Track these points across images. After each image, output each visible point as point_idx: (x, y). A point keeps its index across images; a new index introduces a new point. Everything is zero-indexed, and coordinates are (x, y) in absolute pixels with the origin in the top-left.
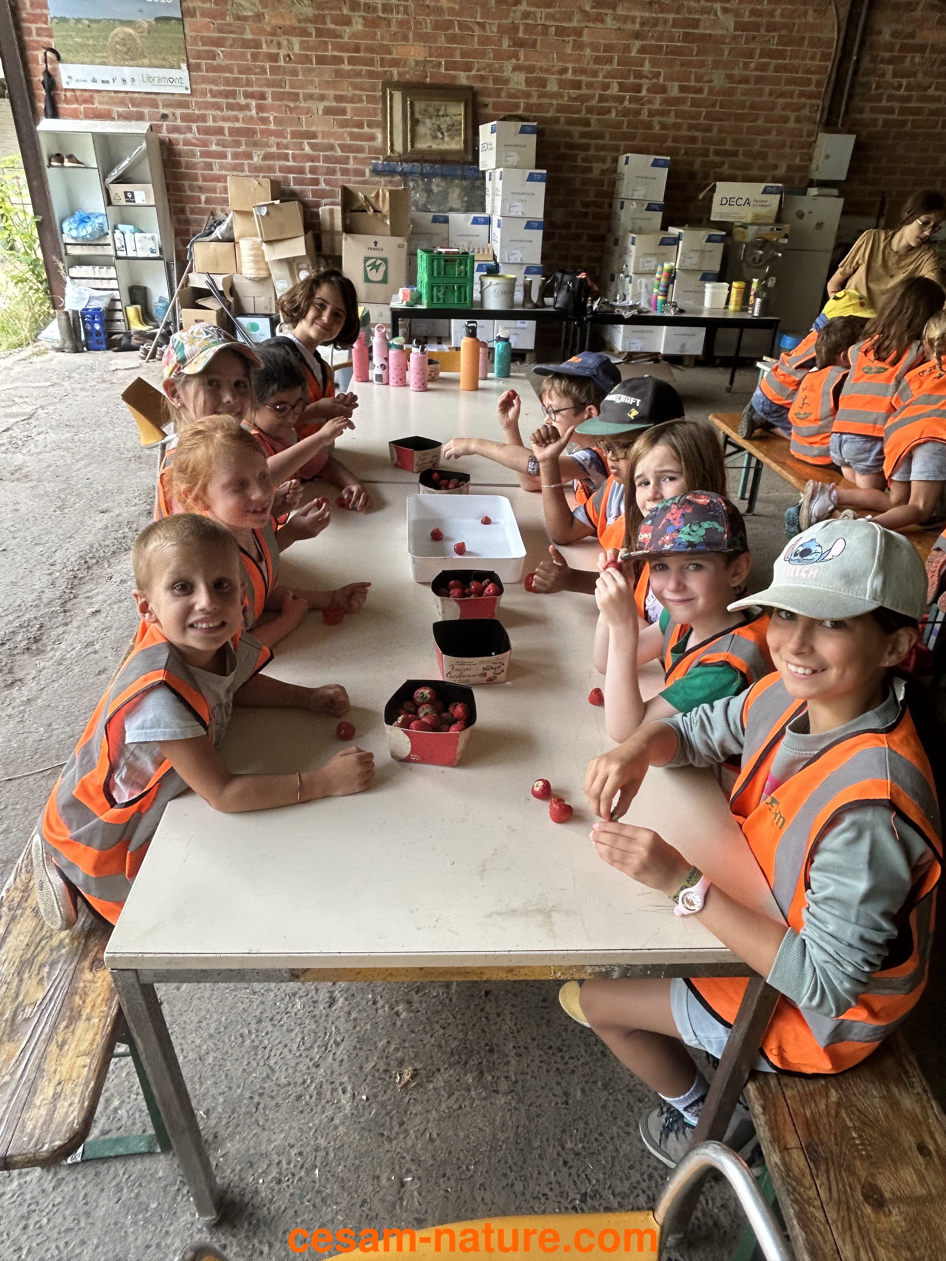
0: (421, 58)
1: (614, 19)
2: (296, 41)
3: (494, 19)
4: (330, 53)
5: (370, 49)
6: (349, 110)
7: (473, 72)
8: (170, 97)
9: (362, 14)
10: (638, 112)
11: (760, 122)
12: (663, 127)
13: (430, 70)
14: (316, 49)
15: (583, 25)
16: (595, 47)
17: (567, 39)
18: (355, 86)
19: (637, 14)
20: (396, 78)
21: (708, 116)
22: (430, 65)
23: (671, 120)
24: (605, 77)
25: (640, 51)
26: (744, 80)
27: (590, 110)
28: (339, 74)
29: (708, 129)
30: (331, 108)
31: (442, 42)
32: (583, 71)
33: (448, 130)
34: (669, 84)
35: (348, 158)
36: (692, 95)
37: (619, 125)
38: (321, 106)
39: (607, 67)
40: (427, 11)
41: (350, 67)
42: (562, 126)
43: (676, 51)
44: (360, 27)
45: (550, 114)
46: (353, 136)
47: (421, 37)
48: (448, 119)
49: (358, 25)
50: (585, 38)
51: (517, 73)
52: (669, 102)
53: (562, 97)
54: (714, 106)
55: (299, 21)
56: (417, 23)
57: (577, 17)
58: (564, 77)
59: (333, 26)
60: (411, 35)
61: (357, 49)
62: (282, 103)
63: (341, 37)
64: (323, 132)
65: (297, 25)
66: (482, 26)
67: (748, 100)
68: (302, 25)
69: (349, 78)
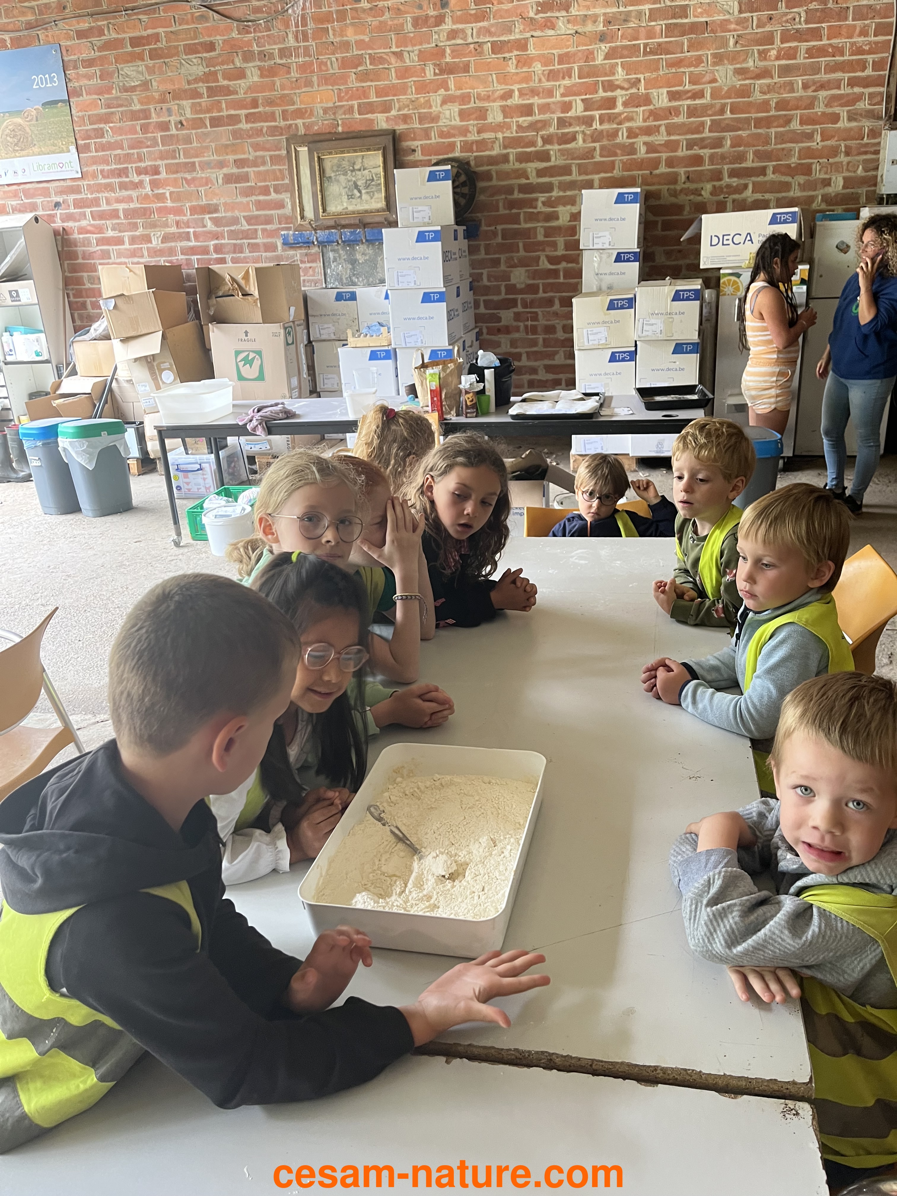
0: (330, 105)
1: (569, 22)
2: (187, 104)
3: (414, 45)
4: (225, 113)
5: (270, 102)
6: (252, 176)
7: (394, 113)
8: (62, 183)
9: (259, 63)
10: (614, 134)
11: (795, 125)
12: (651, 148)
13: (340, 117)
14: (208, 111)
15: (528, 35)
16: (547, 61)
17: (507, 55)
18: (257, 147)
19: (600, 11)
20: (302, 131)
21: (716, 126)
22: (341, 111)
23: (662, 138)
24: (563, 95)
25: (607, 57)
26: (765, 73)
27: (547, 140)
28: (237, 134)
29: (718, 143)
30: (232, 175)
31: (353, 83)
32: (534, 92)
33: (367, 187)
34: (654, 92)
35: (256, 230)
36: (689, 102)
37: (589, 154)
38: (221, 174)
39: (567, 82)
40: (331, 47)
41: (249, 126)
42: (513, 165)
43: (660, 49)
44: (256, 79)
45: (496, 151)
46: (260, 205)
47: (327, 80)
48: (366, 172)
49: (253, 77)
50: (532, 51)
51: (445, 107)
52: (655, 115)
53: (509, 127)
54: (722, 111)
55: (189, 83)
56: (322, 64)
57: (519, 27)
58: (509, 102)
59: (226, 83)
60: (315, 79)
61: (254, 103)
62: (179, 175)
63: (237, 93)
64: (225, 204)
65: (187, 87)
66: (399, 55)
67: (773, 98)
68: (192, 86)
69: (250, 137)
